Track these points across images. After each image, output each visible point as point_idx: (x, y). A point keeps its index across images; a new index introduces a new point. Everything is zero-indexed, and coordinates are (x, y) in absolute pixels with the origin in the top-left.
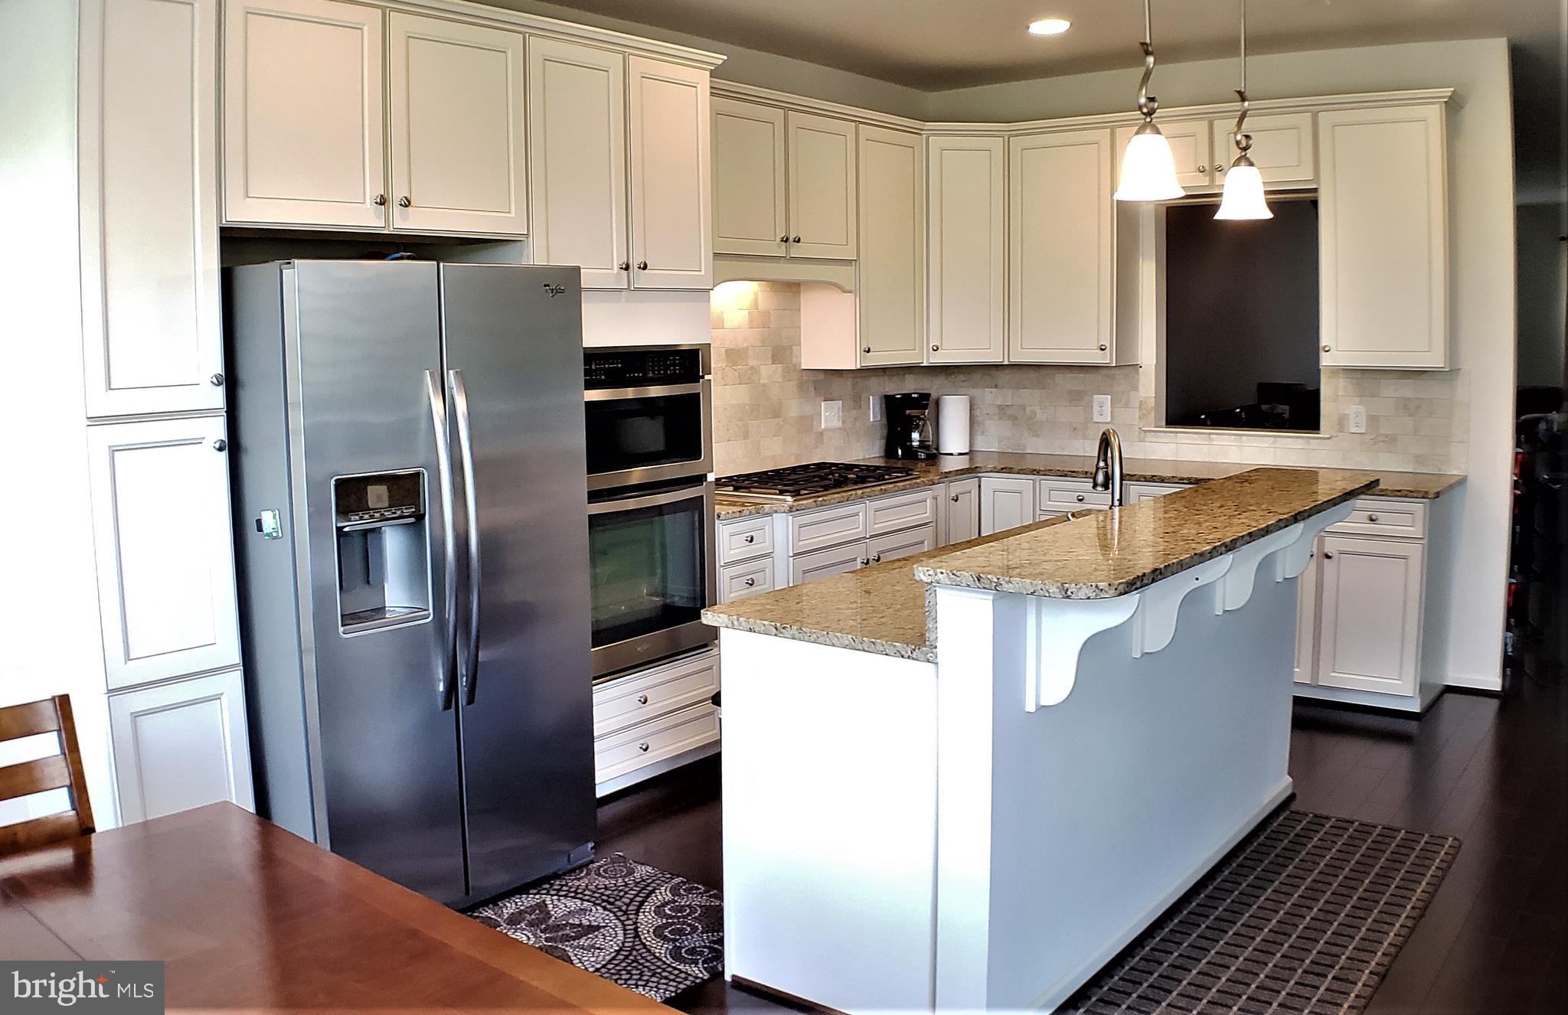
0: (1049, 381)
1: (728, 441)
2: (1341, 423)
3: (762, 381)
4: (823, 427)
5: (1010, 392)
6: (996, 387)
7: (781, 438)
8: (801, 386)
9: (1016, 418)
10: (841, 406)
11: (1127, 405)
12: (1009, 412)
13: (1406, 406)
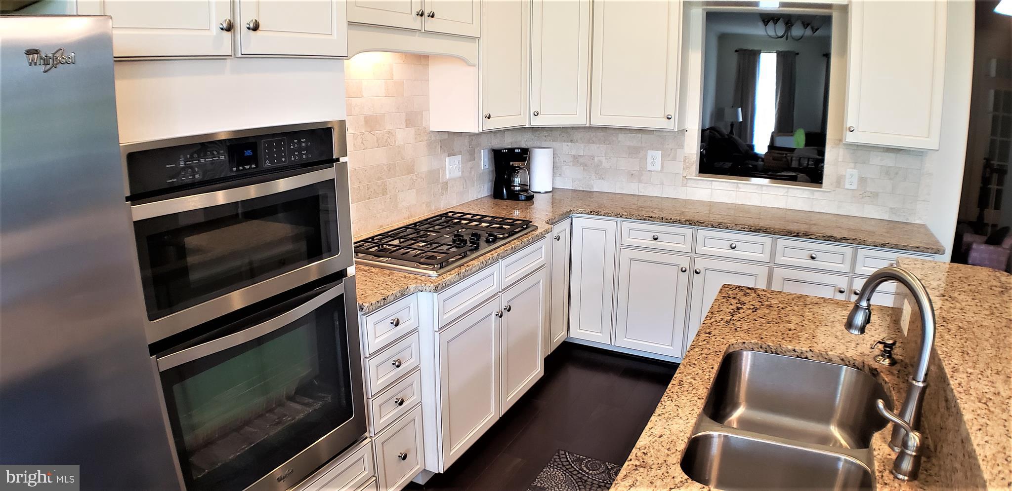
0: (614, 139)
1: (369, 198)
2: (839, 182)
3: (397, 143)
4: (447, 178)
5: (582, 146)
6: (572, 141)
7: (415, 191)
8: (430, 145)
9: (586, 165)
10: (461, 160)
11: (674, 159)
12: (581, 160)
13: (887, 172)
